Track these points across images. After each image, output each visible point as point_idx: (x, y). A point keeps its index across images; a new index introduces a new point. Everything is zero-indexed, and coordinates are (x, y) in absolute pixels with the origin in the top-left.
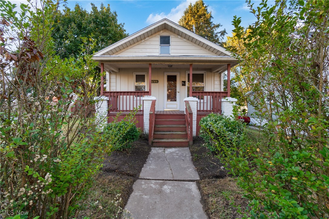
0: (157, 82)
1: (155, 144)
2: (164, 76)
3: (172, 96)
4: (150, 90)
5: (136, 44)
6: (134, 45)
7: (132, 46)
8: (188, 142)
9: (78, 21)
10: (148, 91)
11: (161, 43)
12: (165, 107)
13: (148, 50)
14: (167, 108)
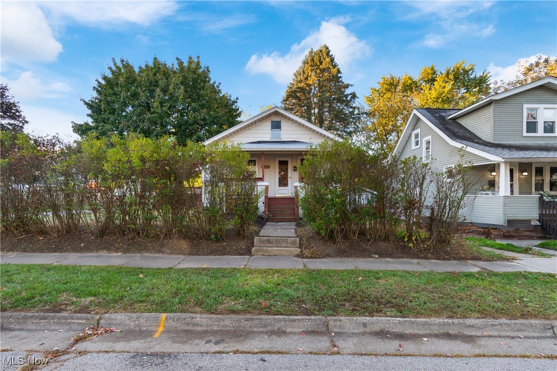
0: (268, 167)
1: (268, 220)
2: (275, 161)
3: (283, 182)
4: (263, 176)
5: (247, 129)
6: (245, 130)
7: (243, 131)
8: (296, 218)
9: (162, 84)
10: (261, 177)
11: (272, 128)
12: (277, 193)
13: (259, 135)
14: (279, 194)
